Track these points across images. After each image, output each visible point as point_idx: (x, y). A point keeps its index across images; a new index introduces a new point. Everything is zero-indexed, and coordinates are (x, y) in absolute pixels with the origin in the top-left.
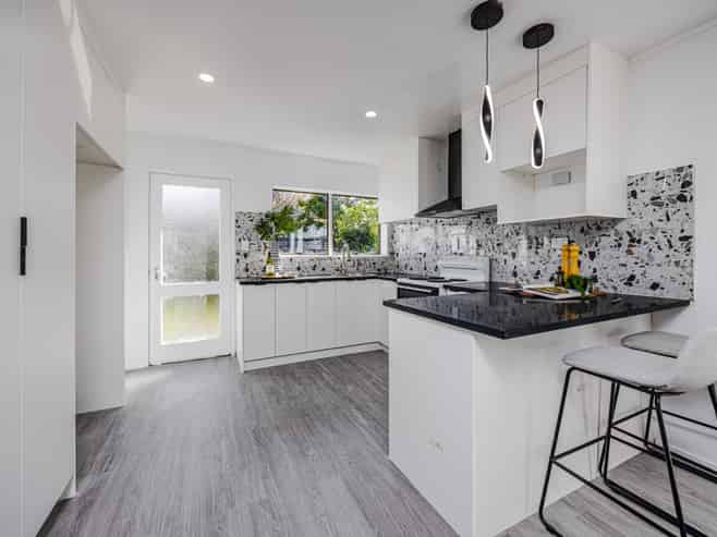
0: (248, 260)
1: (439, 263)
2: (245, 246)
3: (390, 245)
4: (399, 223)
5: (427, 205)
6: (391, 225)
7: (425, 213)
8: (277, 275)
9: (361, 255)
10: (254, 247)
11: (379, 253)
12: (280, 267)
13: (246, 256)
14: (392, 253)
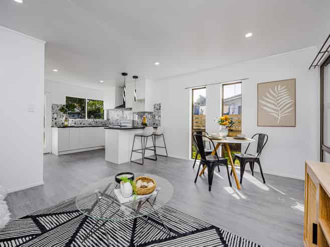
0: (57, 120)
1: (121, 122)
2: (55, 116)
3: (107, 116)
4: (110, 110)
5: (118, 105)
6: (108, 111)
7: (117, 108)
8: (69, 125)
9: (97, 120)
10: (59, 116)
11: (103, 119)
12: (70, 123)
13: (55, 119)
14: (108, 119)
